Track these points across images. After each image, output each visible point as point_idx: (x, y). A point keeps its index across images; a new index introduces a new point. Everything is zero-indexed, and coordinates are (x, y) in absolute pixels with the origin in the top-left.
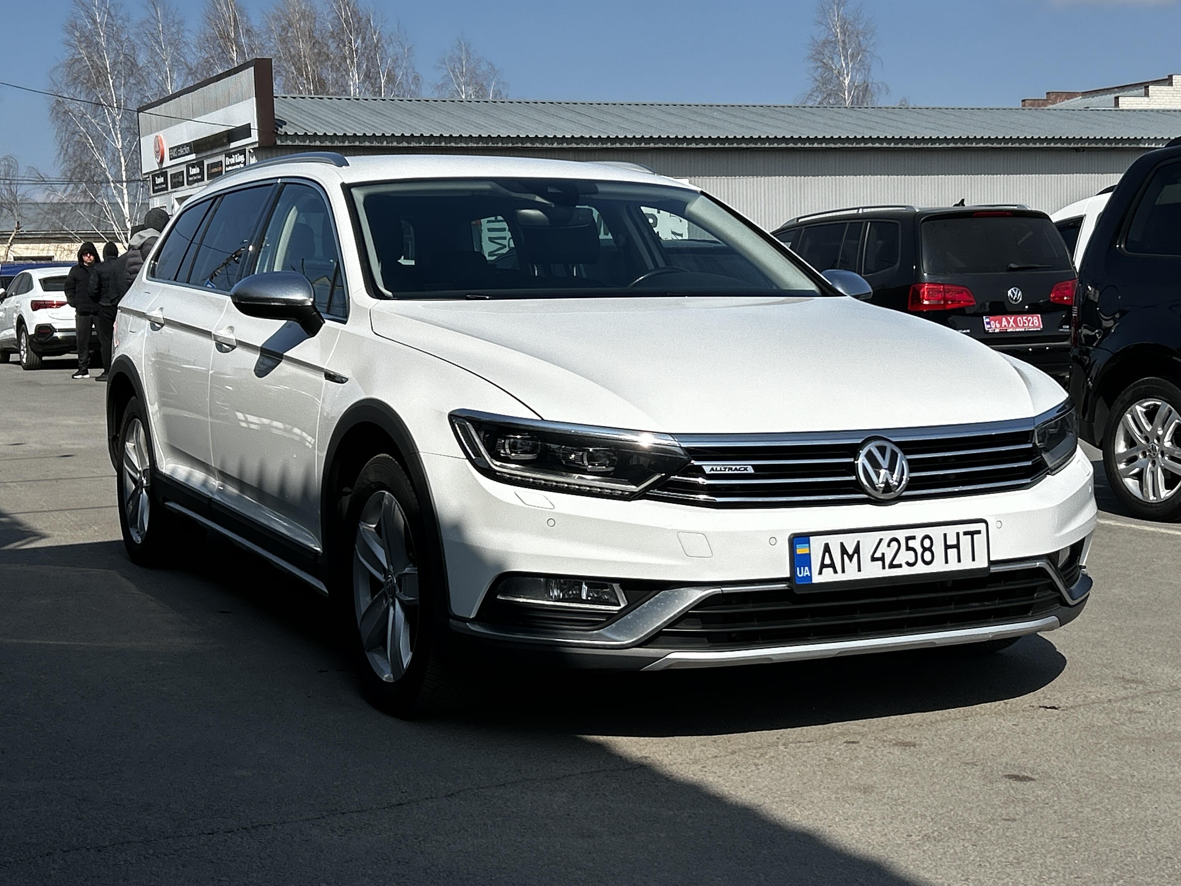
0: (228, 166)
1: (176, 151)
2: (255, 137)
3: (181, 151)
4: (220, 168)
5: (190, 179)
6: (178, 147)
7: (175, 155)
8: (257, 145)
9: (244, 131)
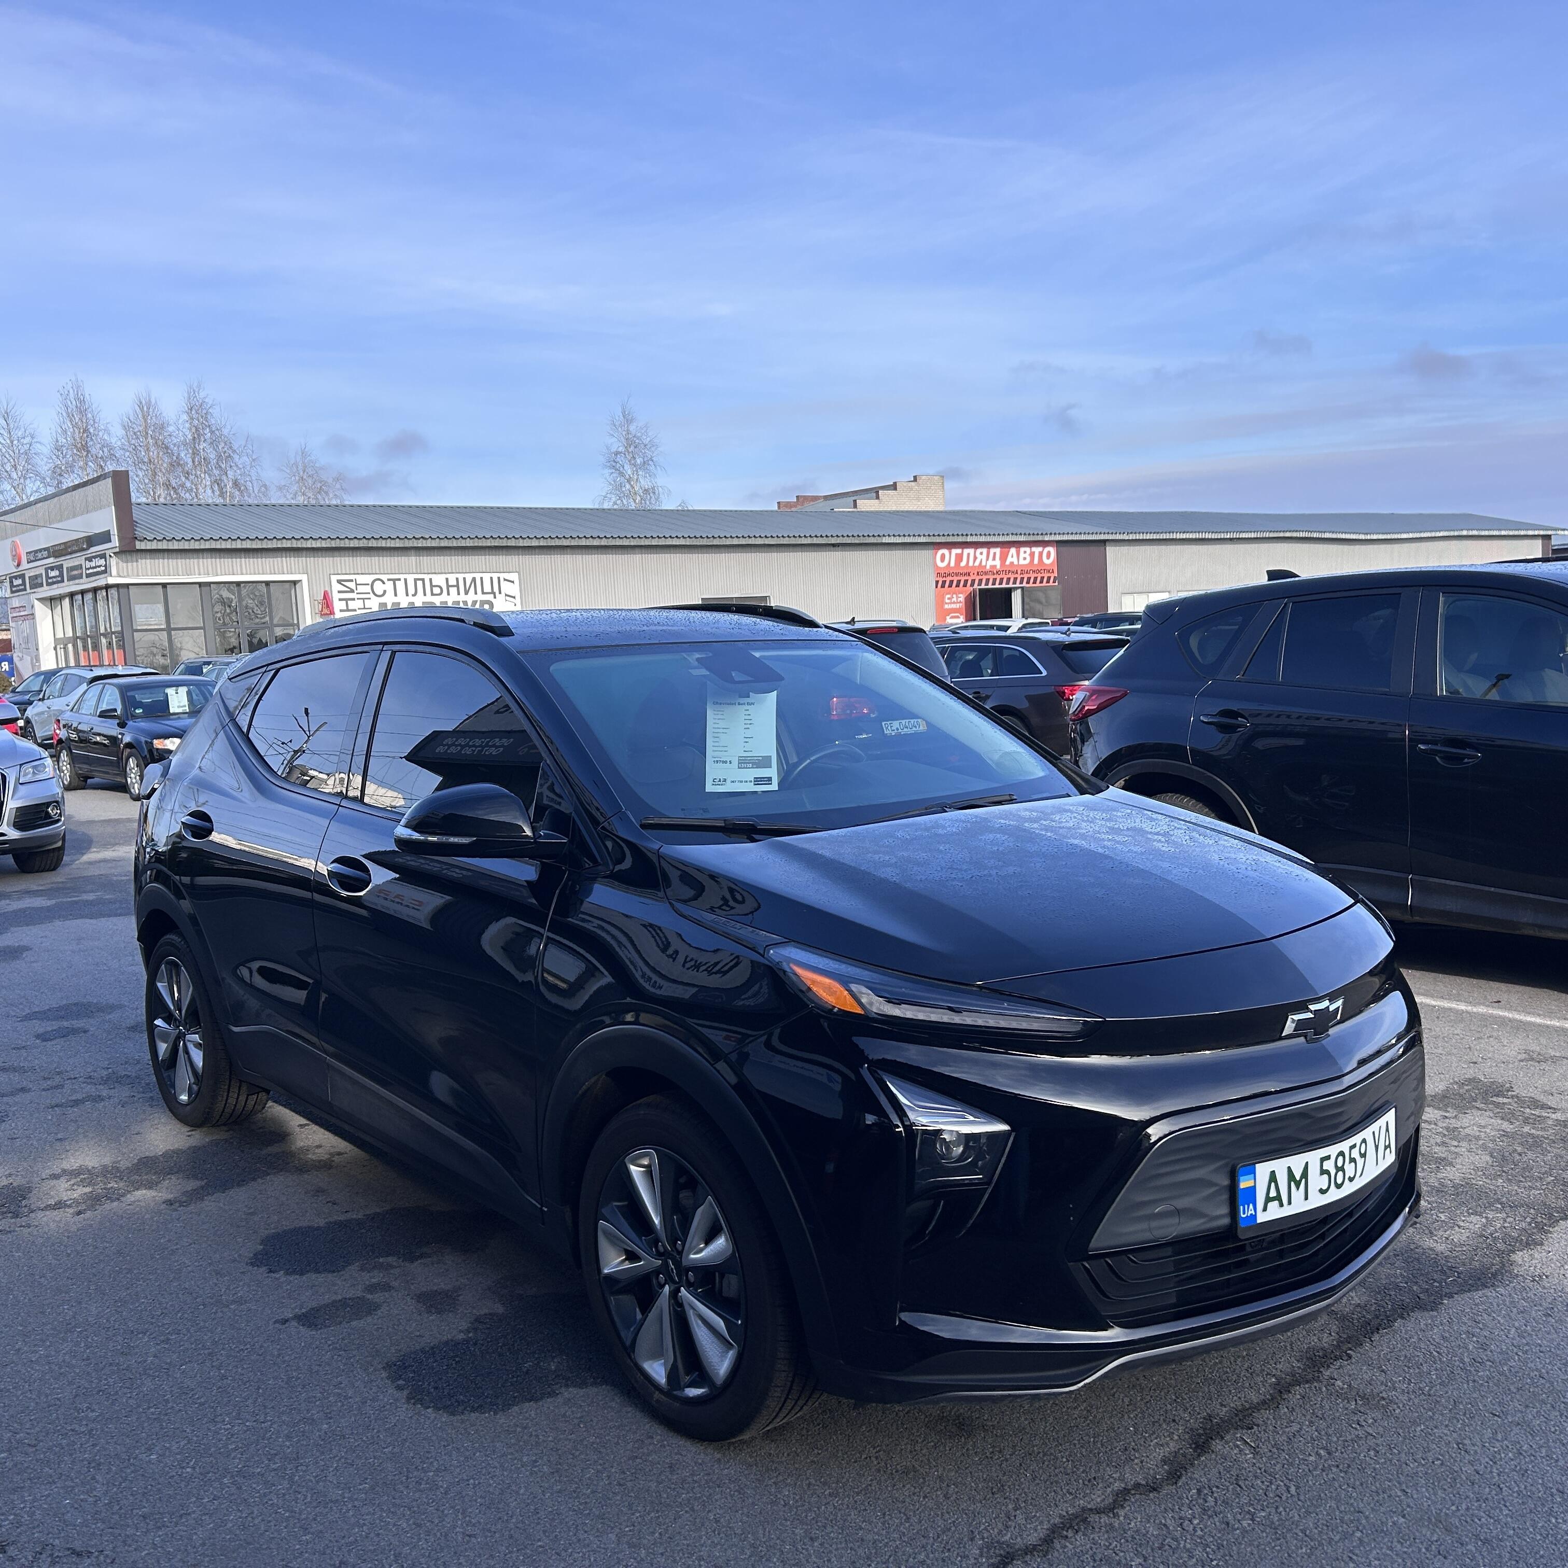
0: (86, 569)
1: (34, 556)
2: (115, 542)
3: (39, 555)
4: (80, 571)
5: (50, 581)
6: (36, 552)
7: (32, 559)
8: (117, 550)
9: (105, 537)
